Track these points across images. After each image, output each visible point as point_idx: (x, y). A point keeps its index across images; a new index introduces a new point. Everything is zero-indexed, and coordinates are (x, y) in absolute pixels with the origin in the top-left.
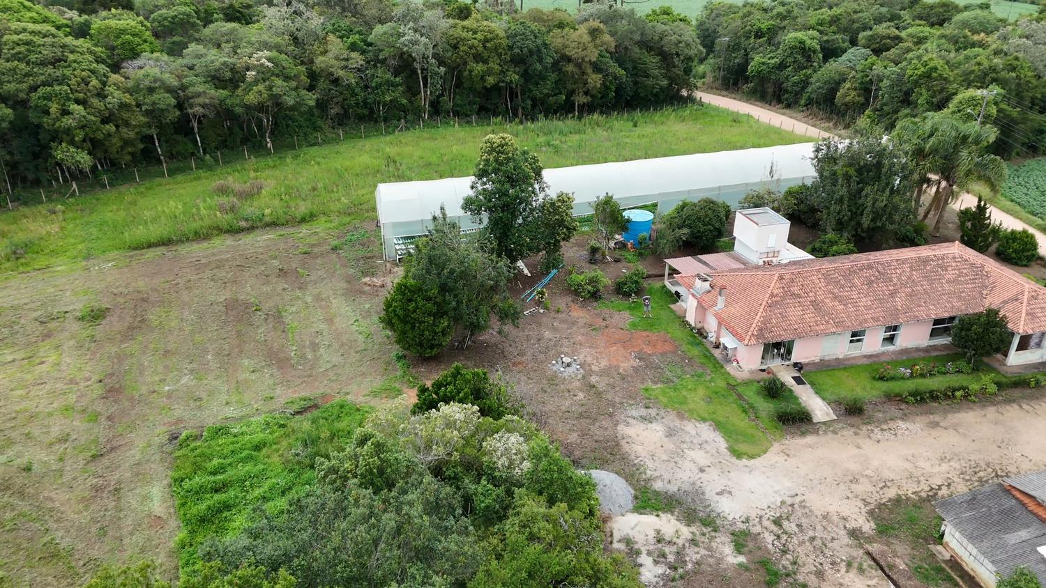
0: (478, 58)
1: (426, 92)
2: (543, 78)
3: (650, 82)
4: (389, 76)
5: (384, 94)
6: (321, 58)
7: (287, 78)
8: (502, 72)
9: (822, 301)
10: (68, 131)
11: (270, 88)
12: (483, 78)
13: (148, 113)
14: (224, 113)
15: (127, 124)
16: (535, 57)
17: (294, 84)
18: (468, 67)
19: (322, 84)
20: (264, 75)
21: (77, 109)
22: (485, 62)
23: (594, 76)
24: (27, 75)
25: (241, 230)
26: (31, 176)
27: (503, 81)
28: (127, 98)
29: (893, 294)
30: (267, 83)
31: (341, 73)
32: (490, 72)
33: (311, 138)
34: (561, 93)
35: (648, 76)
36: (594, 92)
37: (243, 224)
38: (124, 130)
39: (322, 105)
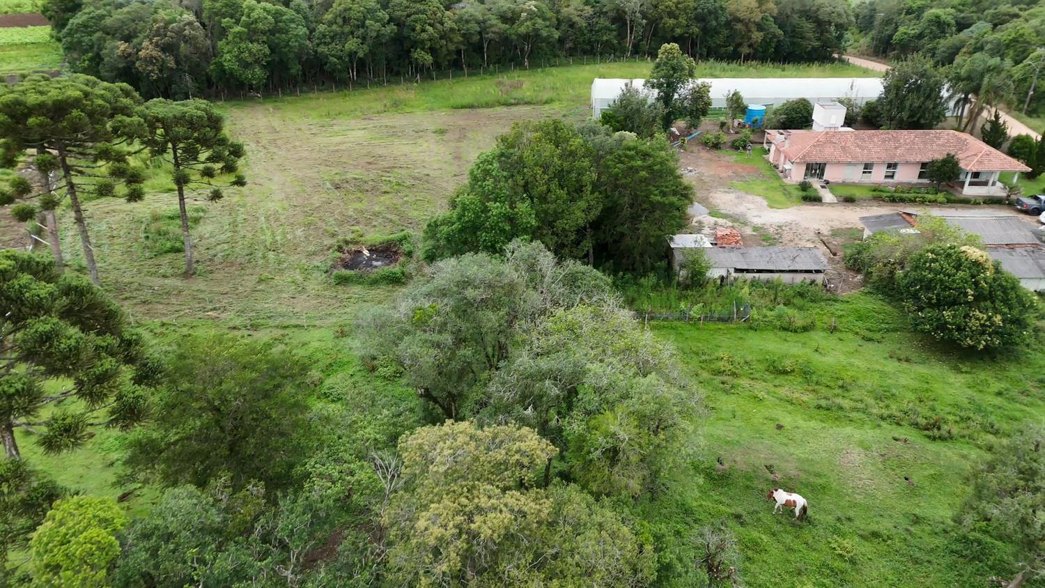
0: (671, 15)
1: (631, 37)
2: (718, 33)
3: (804, 43)
4: (607, 23)
5: (602, 36)
6: (566, 9)
7: (545, 19)
8: (687, 26)
9: (849, 147)
10: (422, 42)
11: (534, 25)
12: (673, 30)
13: (464, 35)
14: (505, 40)
15: (451, 40)
16: (713, 16)
17: (548, 23)
18: (663, 21)
19: (564, 27)
20: (532, 15)
21: (430, 29)
22: (676, 18)
23: (757, 33)
24: (407, 7)
25: (512, 105)
26: (396, 69)
27: (687, 33)
28: (454, 25)
29: (896, 148)
30: (533, 21)
31: (577, 19)
32: (678, 25)
33: (552, 61)
34: (730, 45)
35: (803, 38)
36: (755, 46)
37: (513, 101)
38: (449, 44)
39: (561, 41)
